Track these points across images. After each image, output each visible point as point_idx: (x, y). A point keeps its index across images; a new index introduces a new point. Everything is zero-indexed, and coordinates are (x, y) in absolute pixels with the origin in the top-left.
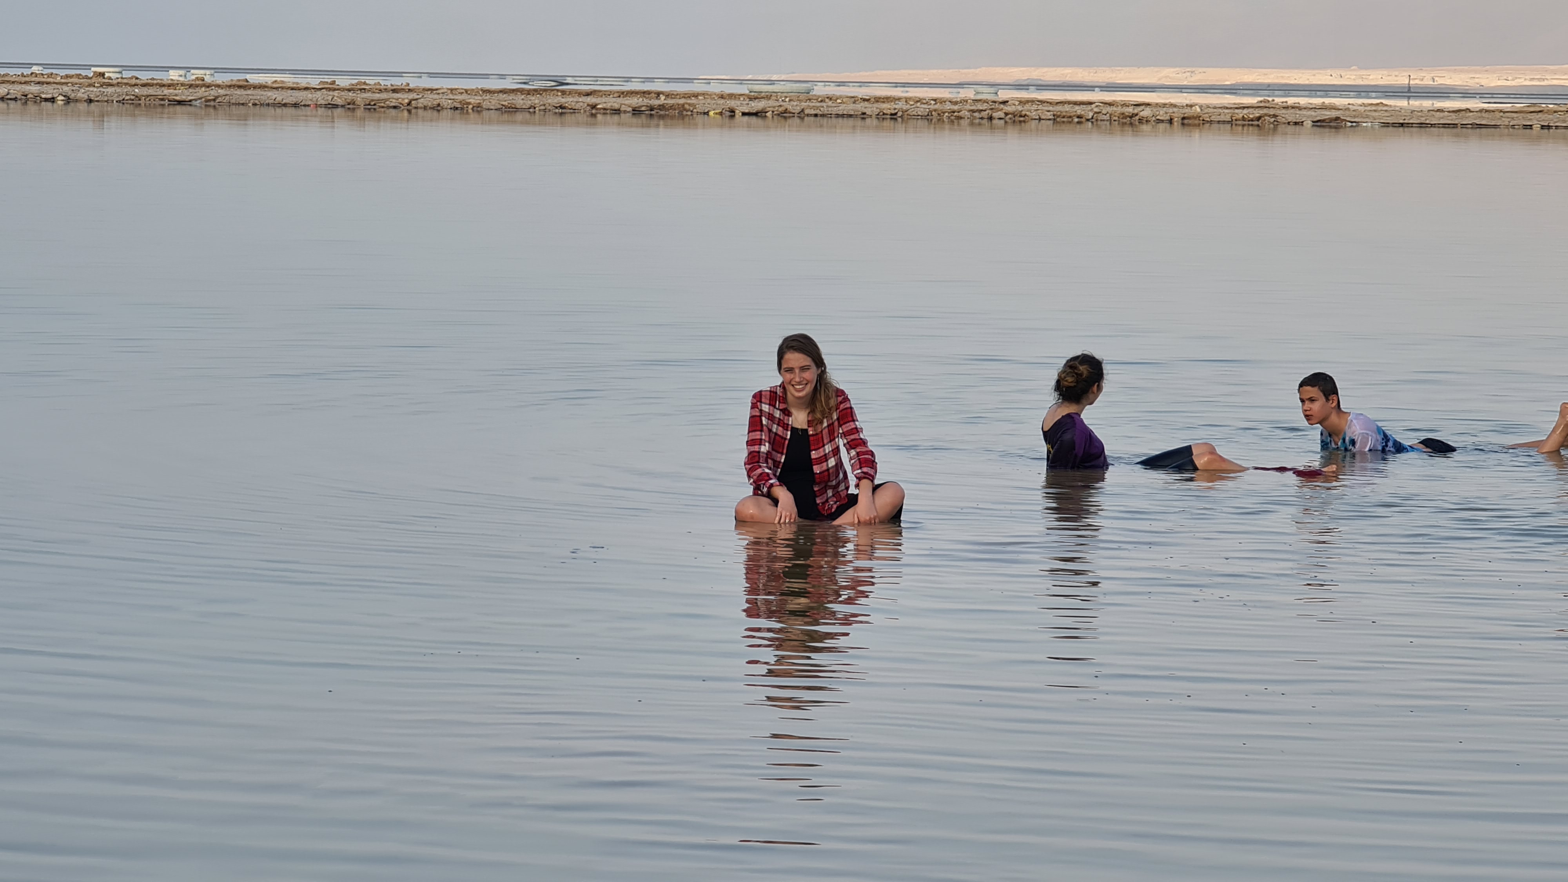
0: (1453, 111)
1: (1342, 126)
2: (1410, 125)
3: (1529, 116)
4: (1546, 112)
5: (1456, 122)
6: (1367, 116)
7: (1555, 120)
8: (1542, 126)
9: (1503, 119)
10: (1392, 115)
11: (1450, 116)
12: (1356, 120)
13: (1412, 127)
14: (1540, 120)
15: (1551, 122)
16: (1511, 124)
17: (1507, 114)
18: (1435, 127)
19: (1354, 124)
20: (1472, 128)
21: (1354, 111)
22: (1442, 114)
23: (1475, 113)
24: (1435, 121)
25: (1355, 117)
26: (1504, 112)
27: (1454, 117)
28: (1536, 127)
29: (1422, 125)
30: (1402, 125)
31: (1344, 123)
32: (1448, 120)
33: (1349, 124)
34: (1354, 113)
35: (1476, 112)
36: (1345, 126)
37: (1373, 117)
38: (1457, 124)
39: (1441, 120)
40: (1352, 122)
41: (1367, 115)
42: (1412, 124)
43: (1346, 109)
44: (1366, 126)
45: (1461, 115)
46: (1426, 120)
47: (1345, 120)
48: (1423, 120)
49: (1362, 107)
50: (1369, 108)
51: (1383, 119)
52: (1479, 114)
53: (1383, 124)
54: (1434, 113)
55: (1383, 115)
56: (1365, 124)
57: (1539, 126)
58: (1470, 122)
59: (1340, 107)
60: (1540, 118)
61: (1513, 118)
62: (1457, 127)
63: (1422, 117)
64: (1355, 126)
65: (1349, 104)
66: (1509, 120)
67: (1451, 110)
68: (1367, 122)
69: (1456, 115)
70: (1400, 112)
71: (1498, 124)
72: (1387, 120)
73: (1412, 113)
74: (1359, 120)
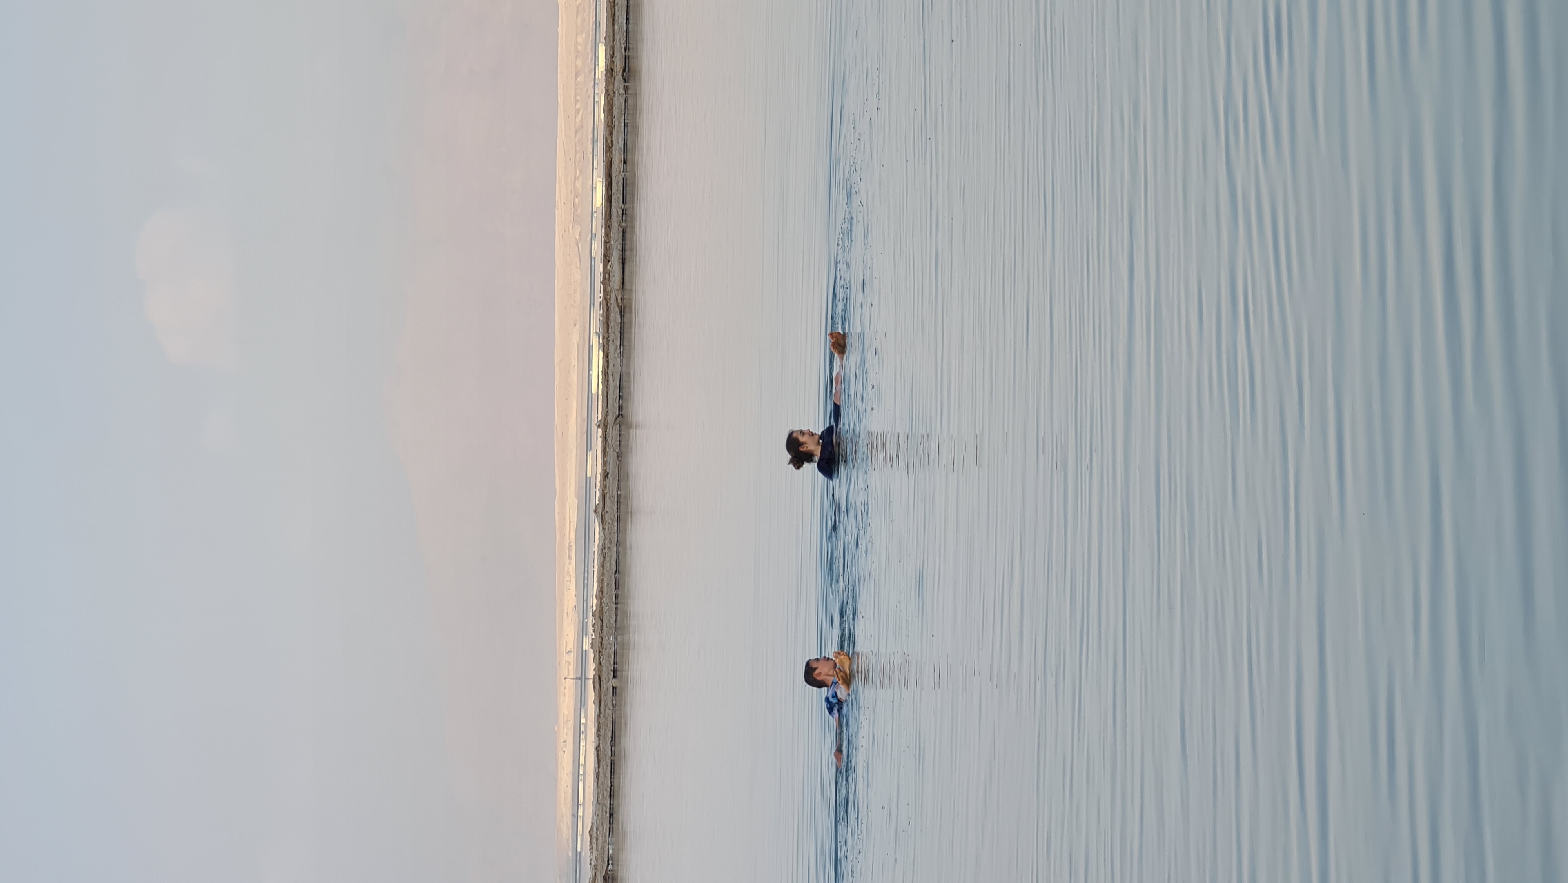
0: (599, 763)
1: (612, 874)
2: (612, 806)
3: (604, 689)
4: (600, 672)
5: (609, 761)
6: (603, 848)
7: (608, 665)
8: (614, 677)
9: (606, 715)
10: (602, 824)
11: (603, 766)
12: (606, 860)
13: (613, 805)
14: (608, 680)
15: (610, 668)
16: (612, 708)
17: (602, 710)
18: (613, 783)
19: (610, 862)
20: (615, 746)
21: (597, 861)
22: (601, 775)
23: (600, 742)
24: (607, 781)
25: (603, 861)
26: (600, 712)
27: (604, 762)
28: (615, 682)
29: (612, 795)
30: (611, 815)
31: (609, 872)
32: (607, 769)
33: (610, 866)
34: (599, 861)
35: (599, 740)
36: (612, 871)
37: (603, 843)
38: (611, 761)
39: (607, 775)
40: (608, 864)
41: (601, 848)
42: (610, 804)
43: (596, 869)
44: (612, 849)
45: (602, 756)
46: (606, 790)
47: (606, 870)
48: (607, 794)
49: (594, 852)
50: (594, 846)
51: (606, 833)
52: (601, 738)
53: (611, 833)
54: (600, 783)
55: (601, 833)
56: (610, 852)
57: (614, 680)
58: (610, 748)
59: (594, 874)
60: (605, 679)
61: (606, 706)
62: (614, 761)
63: (603, 794)
64: (612, 860)
65: (590, 864)
66: (607, 710)
67: (597, 766)
68: (608, 849)
69: (602, 760)
70: (598, 815)
71: (612, 720)
72: (606, 829)
73: (599, 804)
74: (606, 856)
